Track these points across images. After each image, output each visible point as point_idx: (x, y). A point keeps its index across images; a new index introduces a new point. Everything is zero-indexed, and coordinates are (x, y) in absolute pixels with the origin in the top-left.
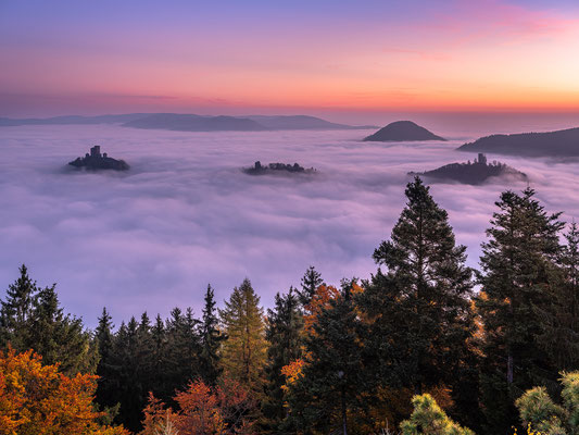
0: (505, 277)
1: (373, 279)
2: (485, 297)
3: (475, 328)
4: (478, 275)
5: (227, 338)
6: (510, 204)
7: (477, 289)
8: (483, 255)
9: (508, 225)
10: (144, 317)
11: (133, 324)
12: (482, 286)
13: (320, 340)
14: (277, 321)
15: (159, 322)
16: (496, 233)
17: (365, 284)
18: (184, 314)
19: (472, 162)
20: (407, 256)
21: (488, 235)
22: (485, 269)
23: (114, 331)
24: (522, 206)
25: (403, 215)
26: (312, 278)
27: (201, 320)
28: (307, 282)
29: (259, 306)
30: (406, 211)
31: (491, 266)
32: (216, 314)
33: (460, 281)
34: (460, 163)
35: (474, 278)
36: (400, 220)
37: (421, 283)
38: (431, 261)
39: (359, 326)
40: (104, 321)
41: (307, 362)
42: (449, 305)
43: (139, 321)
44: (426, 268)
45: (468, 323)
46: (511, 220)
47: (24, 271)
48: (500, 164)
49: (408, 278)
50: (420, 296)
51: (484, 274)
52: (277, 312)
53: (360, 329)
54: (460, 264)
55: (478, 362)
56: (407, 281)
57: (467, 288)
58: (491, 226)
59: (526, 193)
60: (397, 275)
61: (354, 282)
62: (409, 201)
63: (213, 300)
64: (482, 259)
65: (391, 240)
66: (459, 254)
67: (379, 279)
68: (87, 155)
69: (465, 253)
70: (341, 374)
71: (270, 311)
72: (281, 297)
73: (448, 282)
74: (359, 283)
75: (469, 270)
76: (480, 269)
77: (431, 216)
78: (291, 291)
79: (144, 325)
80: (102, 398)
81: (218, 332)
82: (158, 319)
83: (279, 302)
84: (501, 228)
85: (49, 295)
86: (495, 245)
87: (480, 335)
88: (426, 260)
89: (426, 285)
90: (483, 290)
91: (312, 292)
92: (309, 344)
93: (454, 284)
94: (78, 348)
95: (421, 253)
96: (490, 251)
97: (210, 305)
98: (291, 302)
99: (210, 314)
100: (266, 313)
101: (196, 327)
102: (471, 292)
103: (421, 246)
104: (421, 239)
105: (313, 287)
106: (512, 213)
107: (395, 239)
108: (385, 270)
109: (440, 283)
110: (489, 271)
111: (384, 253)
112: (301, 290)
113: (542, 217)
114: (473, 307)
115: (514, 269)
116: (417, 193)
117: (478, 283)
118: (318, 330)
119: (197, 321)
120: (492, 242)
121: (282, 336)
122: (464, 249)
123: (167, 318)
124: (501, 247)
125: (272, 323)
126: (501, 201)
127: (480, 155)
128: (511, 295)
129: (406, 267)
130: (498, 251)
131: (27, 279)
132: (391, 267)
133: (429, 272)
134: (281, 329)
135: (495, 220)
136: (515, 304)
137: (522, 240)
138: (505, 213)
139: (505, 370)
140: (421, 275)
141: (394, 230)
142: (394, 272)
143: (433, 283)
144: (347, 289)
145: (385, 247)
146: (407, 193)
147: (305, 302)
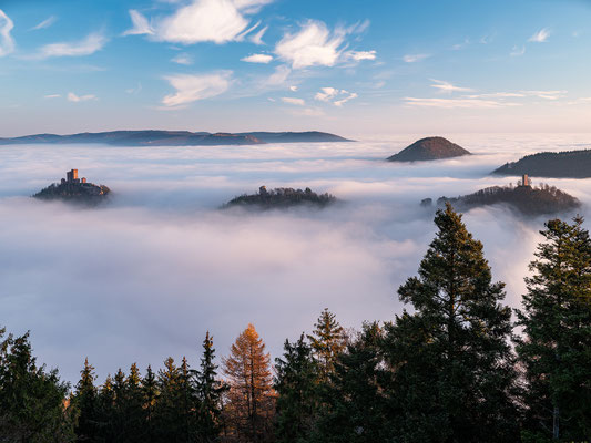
0: (552, 319)
1: (398, 321)
2: (527, 339)
3: (515, 375)
4: (519, 315)
5: (229, 389)
6: (557, 233)
8: (526, 292)
9: (555, 256)
10: (134, 369)
11: (119, 377)
12: (524, 327)
13: (336, 391)
14: (286, 370)
15: (150, 374)
16: (540, 266)
17: (388, 326)
18: (177, 364)
19: (515, 185)
20: (437, 291)
21: (531, 269)
22: (528, 308)
24: (571, 235)
25: (432, 246)
26: (326, 324)
27: (199, 369)
28: (320, 326)
29: (265, 353)
30: (436, 241)
31: (535, 305)
32: (215, 361)
33: (497, 323)
34: (501, 185)
35: (514, 319)
36: (429, 252)
37: (452, 322)
38: (462, 300)
39: (381, 373)
40: (86, 372)
44: (457, 307)
46: (559, 251)
48: (547, 187)
49: (438, 318)
50: (451, 339)
51: (526, 314)
52: (286, 360)
54: (498, 302)
55: (518, 414)
56: (437, 322)
57: (507, 330)
58: (535, 259)
59: (575, 220)
60: (424, 316)
61: (375, 324)
62: (438, 230)
63: (213, 347)
64: (525, 297)
65: (419, 277)
66: (496, 291)
67: (405, 321)
68: (63, 180)
69: (504, 290)
70: (360, 430)
71: (278, 359)
72: (291, 343)
73: (484, 323)
74: (381, 326)
75: (508, 310)
76: (521, 307)
78: (303, 337)
79: (133, 378)
81: (219, 383)
82: (149, 370)
84: (545, 261)
86: (539, 281)
87: (522, 382)
88: (458, 298)
89: (458, 328)
90: (525, 331)
91: (328, 338)
93: (490, 326)
95: (452, 292)
96: (533, 288)
97: (208, 354)
98: (303, 350)
99: (209, 362)
100: (273, 363)
102: (512, 334)
103: (453, 281)
104: (452, 274)
105: (328, 331)
106: (560, 242)
107: (422, 273)
108: (412, 311)
109: (476, 326)
110: (532, 310)
111: (409, 291)
112: (314, 334)
114: (513, 351)
116: (447, 222)
117: (519, 324)
119: (194, 372)
120: (536, 277)
121: (292, 386)
122: (502, 286)
123: (159, 369)
124: (546, 283)
125: (281, 371)
126: (546, 229)
128: (557, 338)
129: (435, 306)
130: (542, 287)
132: (418, 306)
133: (462, 312)
134: (291, 379)
135: (538, 252)
136: (562, 349)
137: (572, 275)
138: (551, 242)
139: (550, 424)
140: (452, 316)
141: (422, 264)
143: (467, 325)
144: (368, 333)
145: (412, 283)
146: (436, 221)
147: (319, 348)
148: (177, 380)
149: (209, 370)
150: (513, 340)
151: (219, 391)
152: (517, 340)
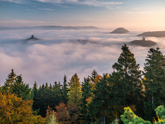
0: (151, 73)
1: (112, 74)
2: (145, 79)
3: (142, 88)
4: (143, 72)
5: (70, 90)
6: (152, 52)
7: (143, 77)
8: (145, 67)
10: (46, 84)
11: (43, 86)
12: (144, 76)
13: (97, 91)
14: (84, 85)
15: (51, 86)
16: (148, 60)
17: (110, 75)
18: (58, 83)
19: (141, 40)
20: (122, 67)
21: (146, 61)
22: (145, 71)
23: (38, 88)
24: (156, 52)
25: (121, 55)
26: (95, 73)
27: (63, 85)
28: (93, 74)
29: (79, 81)
30: (122, 54)
31: (147, 70)
32: (67, 83)
33: (138, 74)
34: (138, 40)
35: (142, 73)
36: (120, 56)
37: (126, 74)
38: (129, 68)
39: (108, 87)
40: (35, 85)
41: (93, 97)
42: (134, 81)
43: (45, 85)
44: (128, 70)
45: (140, 86)
46: (153, 57)
47: (12, 71)
48: (149, 40)
49: (123, 73)
50: (126, 79)
51: (145, 72)
52: (84, 83)
54: (138, 69)
55: (143, 98)
56: (123, 74)
57: (140, 76)
58: (147, 58)
59: (157, 49)
60: (119, 72)
61: (107, 74)
62: (123, 51)
63: (66, 79)
64: (144, 68)
65: (118, 62)
66: (137, 67)
68: (30, 38)
69: (139, 66)
70: (103, 101)
71: (82, 83)
72: (86, 78)
73: (134, 74)
74: (108, 75)
75: (140, 71)
76: (143, 71)
77: (129, 55)
78: (89, 77)
80: (35, 107)
81: (68, 89)
82: (50, 85)
83: (85, 80)
84: (149, 59)
87: (144, 90)
89: (128, 75)
90: (144, 77)
91: (95, 77)
92: (94, 92)
93: (136, 75)
94: (28, 93)
95: (126, 66)
96: (146, 65)
97: (65, 81)
98: (88, 80)
99: (65, 83)
100: (81, 83)
101: (61, 87)
102: (141, 78)
103: (126, 64)
104: (126, 62)
105: (95, 76)
106: (153, 54)
107: (119, 62)
108: (116, 71)
109: (132, 75)
110: (146, 71)
111: (115, 66)
112: (91, 76)
113: (162, 56)
114: (142, 82)
115: (154, 71)
116: (125, 49)
117: (143, 75)
118: (96, 88)
119: (61, 85)
120: (147, 63)
121: (86, 90)
122: (139, 65)
123: (53, 84)
124: (150, 64)
125: (83, 86)
126: (149, 51)
127: (143, 38)
128: (153, 79)
129: (122, 70)
130: (149, 66)
131: (13, 73)
132: (118, 70)
133: (129, 72)
134: (86, 88)
135: (148, 56)
136: (154, 81)
137: (156, 62)
138: (151, 54)
139: (151, 100)
140: (126, 73)
141: (118, 59)
142: (118, 72)
143: (130, 75)
144: (105, 76)
145: (116, 64)
146: (122, 49)
147: (93, 80)
149: (65, 85)
150: (141, 79)
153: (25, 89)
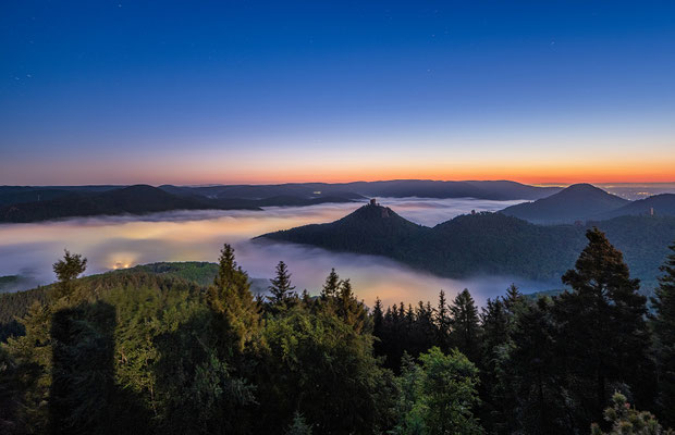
1: (561, 296)
2: (659, 318)
5: (454, 323)
8: (658, 287)
10: (402, 305)
11: (395, 308)
12: (657, 310)
13: (521, 334)
14: (488, 317)
15: (411, 309)
17: (554, 299)
18: (425, 305)
20: (588, 281)
22: (660, 297)
25: (585, 251)
26: (514, 291)
28: (510, 293)
29: (475, 306)
32: (446, 307)
34: (632, 215)
35: (649, 303)
36: (582, 255)
37: (600, 300)
38: (609, 287)
40: (378, 304)
43: (399, 307)
44: (605, 291)
45: (646, 337)
51: (659, 301)
52: (488, 310)
53: (552, 331)
54: (635, 292)
57: (644, 310)
60: (580, 294)
61: (545, 297)
63: (445, 298)
65: (575, 269)
66: (634, 284)
67: (566, 297)
69: (639, 284)
71: (483, 309)
72: (491, 300)
74: (549, 298)
75: (644, 297)
78: (499, 297)
79: (402, 310)
81: (448, 319)
83: (490, 304)
85: (347, 285)
88: (605, 285)
89: (605, 304)
90: (658, 313)
92: (513, 335)
93: (630, 307)
95: (601, 281)
96: (664, 284)
97: (442, 301)
98: (498, 305)
99: (442, 307)
100: (480, 310)
101: (433, 314)
104: (600, 269)
107: (578, 268)
108: (571, 290)
109: (619, 305)
111: (569, 278)
112: (505, 297)
116: (595, 238)
117: (653, 307)
118: (520, 327)
119: (434, 310)
120: (666, 277)
121: (492, 327)
123: (415, 307)
125: (485, 317)
129: (587, 289)
132: (575, 287)
133: (608, 294)
140: (601, 296)
142: (578, 292)
143: (612, 303)
144: (540, 301)
145: (571, 274)
147: (508, 306)
148: (425, 315)
149: (443, 311)
150: (648, 317)
151: (448, 324)
152: (652, 317)
153: (358, 308)
